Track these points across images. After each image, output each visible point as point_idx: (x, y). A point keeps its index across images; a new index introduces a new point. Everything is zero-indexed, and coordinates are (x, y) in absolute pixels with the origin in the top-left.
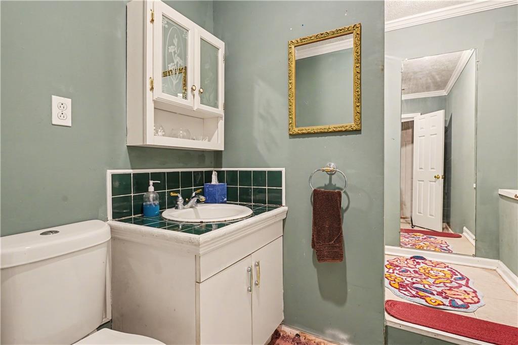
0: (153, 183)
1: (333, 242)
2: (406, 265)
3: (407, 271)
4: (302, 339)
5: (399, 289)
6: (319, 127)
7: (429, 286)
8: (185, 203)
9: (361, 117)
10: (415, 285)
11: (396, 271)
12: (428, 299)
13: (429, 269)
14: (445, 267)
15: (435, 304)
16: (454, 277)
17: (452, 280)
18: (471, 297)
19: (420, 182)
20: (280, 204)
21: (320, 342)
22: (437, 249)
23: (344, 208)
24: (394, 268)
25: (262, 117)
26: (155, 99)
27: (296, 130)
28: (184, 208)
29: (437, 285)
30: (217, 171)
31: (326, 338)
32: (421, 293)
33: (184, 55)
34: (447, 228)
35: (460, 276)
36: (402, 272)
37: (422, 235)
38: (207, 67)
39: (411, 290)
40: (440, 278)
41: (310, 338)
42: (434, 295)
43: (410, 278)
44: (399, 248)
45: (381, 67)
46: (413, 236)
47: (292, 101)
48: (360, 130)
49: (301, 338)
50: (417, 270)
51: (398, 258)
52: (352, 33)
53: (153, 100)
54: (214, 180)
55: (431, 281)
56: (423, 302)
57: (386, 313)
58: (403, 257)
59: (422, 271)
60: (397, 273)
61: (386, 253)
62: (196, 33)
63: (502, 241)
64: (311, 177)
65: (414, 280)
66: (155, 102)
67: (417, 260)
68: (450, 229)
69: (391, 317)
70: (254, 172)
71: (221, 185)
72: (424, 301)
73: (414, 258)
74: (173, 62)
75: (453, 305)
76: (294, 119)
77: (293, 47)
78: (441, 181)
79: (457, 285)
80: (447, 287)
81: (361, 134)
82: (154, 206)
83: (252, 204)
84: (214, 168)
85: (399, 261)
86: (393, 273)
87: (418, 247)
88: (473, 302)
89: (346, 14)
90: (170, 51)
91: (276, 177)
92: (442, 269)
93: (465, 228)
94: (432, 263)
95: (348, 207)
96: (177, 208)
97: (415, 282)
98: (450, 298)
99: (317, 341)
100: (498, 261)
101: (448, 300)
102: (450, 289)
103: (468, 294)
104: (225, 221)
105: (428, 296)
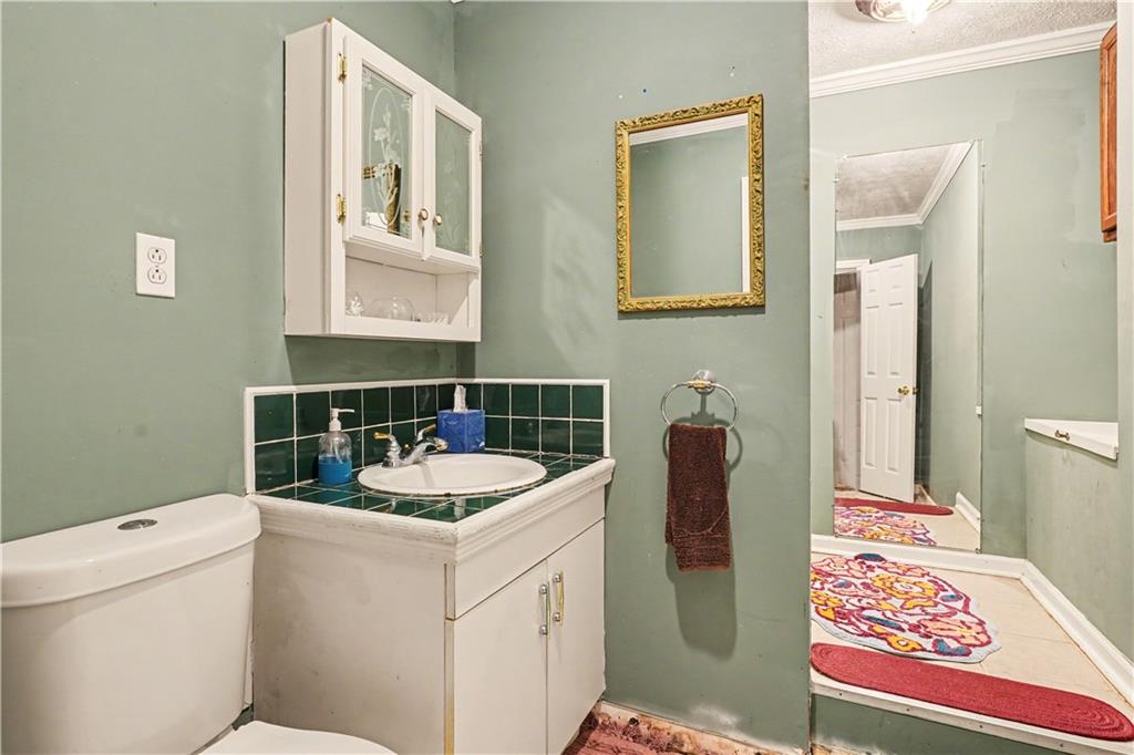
0: (340, 413)
1: (709, 530)
2: (846, 573)
3: (848, 585)
4: (643, 728)
5: (835, 621)
6: (679, 298)
7: (894, 613)
8: (405, 453)
9: (764, 280)
10: (866, 613)
11: (826, 586)
12: (890, 639)
13: (892, 580)
14: (923, 575)
15: (906, 649)
16: (942, 594)
17: (938, 600)
18: (974, 634)
19: (870, 401)
20: (600, 453)
21: (680, 734)
22: (905, 539)
23: (731, 463)
24: (823, 579)
25: (560, 273)
26: (347, 239)
27: (633, 303)
28: (401, 465)
29: (910, 612)
30: (465, 385)
31: (691, 725)
32: (879, 629)
33: (403, 148)
34: (923, 495)
35: (953, 593)
36: (841, 586)
37: (876, 510)
38: (448, 169)
39: (858, 623)
40: (914, 597)
41: (660, 726)
42: (903, 630)
43: (856, 599)
44: (833, 538)
45: (804, 183)
46: (858, 512)
47: (624, 244)
48: (763, 306)
49: (641, 726)
50: (869, 581)
51: (832, 559)
52: (746, 112)
53: (344, 242)
54: (459, 405)
55: (897, 603)
56: (883, 645)
57: (812, 670)
58: (841, 557)
59: (879, 583)
60: (829, 590)
61: (813, 549)
62: (427, 100)
63: (1032, 520)
64: (664, 398)
65: (864, 603)
66: (347, 244)
67: (868, 563)
68: (928, 498)
69: (823, 677)
70: (544, 387)
71: (475, 414)
72: (884, 643)
73: (862, 558)
74: (383, 162)
75: (940, 649)
76: (628, 278)
77: (625, 133)
78: (912, 398)
79: (946, 610)
80: (927, 614)
81: (764, 313)
82: (341, 462)
83: (540, 453)
84: (457, 377)
85: (832, 565)
86: (823, 589)
87: (868, 536)
88: (978, 643)
89: (732, 75)
90: (376, 138)
91: (589, 399)
92: (917, 580)
93: (959, 495)
94: (898, 568)
95: (738, 460)
96: (386, 464)
97: (865, 605)
98: (935, 637)
99: (672, 732)
100: (1023, 560)
101: (932, 640)
102: (935, 618)
103: (969, 628)
104: (496, 491)
105: (892, 634)
